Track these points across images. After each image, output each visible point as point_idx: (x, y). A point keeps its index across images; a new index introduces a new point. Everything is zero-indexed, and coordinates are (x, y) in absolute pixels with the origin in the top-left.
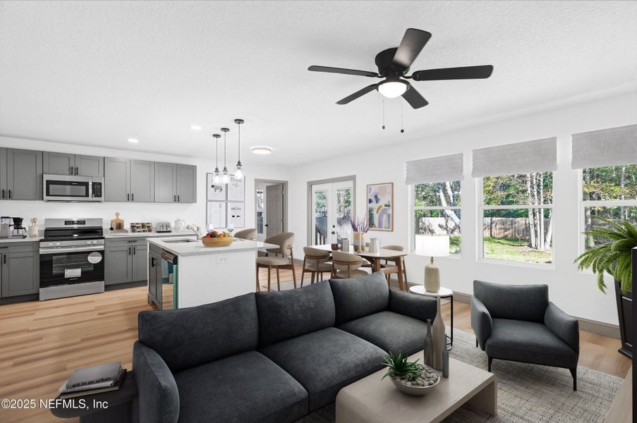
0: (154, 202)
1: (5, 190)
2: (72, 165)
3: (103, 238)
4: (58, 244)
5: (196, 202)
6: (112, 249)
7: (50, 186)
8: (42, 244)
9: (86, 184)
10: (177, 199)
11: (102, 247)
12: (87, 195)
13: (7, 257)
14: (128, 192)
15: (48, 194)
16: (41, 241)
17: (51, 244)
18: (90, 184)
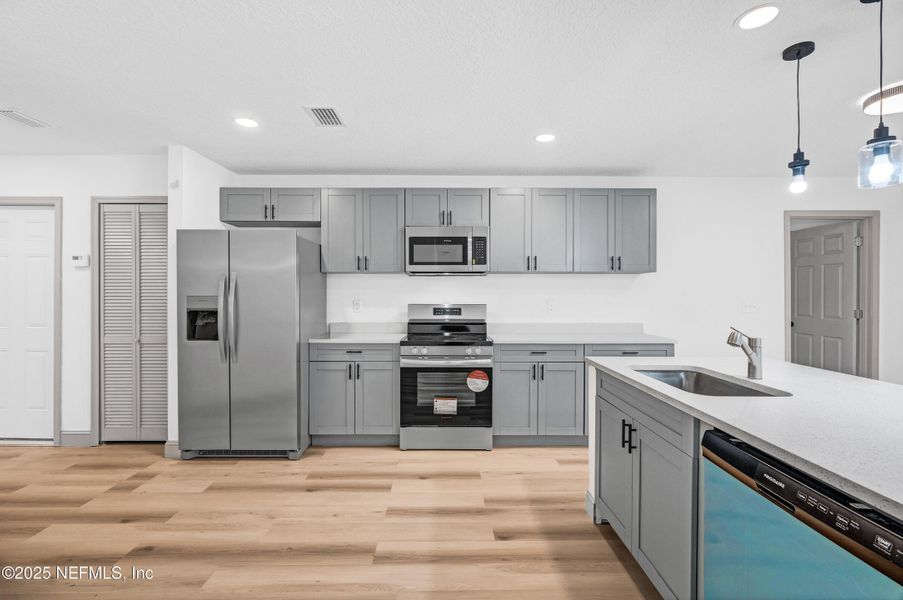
0: (573, 272)
1: (361, 257)
2: (444, 208)
3: (490, 344)
4: (424, 350)
5: (653, 269)
6: (505, 366)
7: (415, 246)
8: (405, 350)
9: (462, 241)
10: (615, 265)
11: (489, 361)
12: (465, 262)
13: (361, 368)
14: (528, 254)
15: (412, 262)
16: (403, 343)
17: (415, 350)
18: (470, 240)
